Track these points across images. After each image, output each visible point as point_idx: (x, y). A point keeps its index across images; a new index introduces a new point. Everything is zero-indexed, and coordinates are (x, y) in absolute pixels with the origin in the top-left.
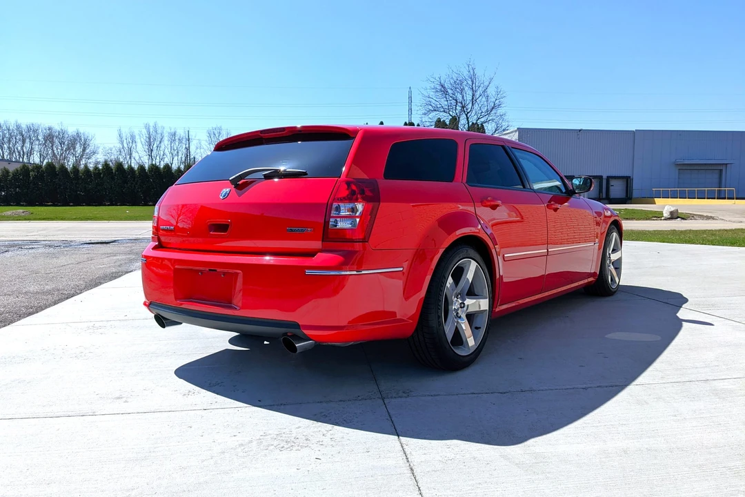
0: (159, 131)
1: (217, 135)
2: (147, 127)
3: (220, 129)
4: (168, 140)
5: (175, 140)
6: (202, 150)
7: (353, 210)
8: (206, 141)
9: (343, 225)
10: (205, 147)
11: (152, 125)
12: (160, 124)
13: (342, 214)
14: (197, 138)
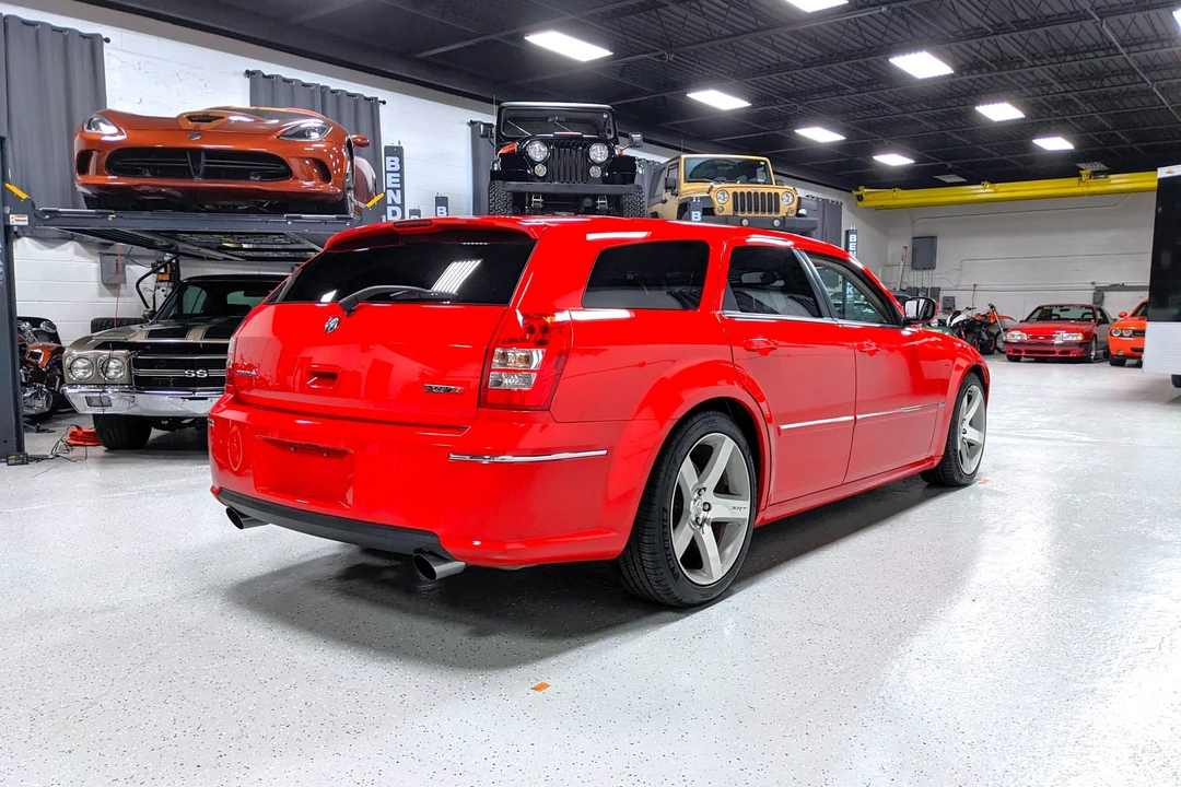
7: (528, 359)
9: (510, 382)
13: (511, 365)
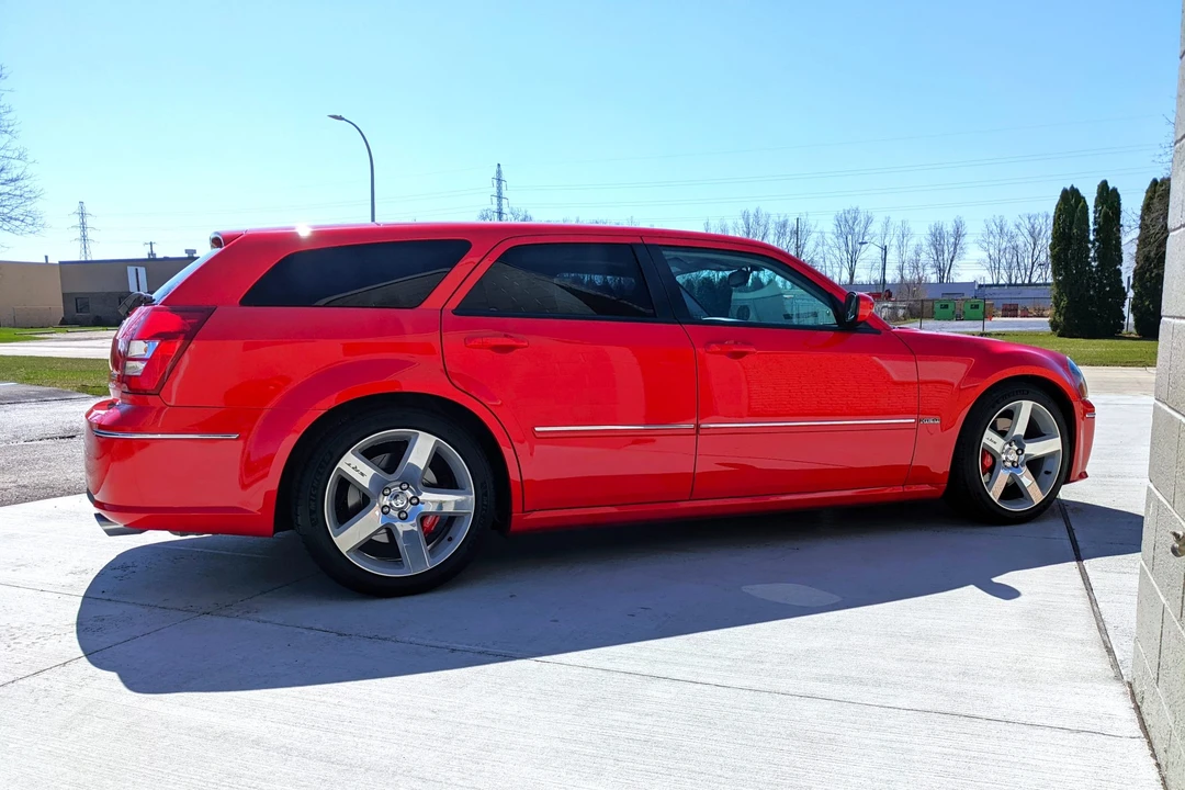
0: (762, 222)
1: (850, 222)
2: (746, 217)
3: (857, 211)
4: (775, 234)
5: (784, 234)
6: (826, 248)
8: (833, 233)
10: (830, 242)
11: (752, 211)
12: (763, 211)
14: (817, 230)
